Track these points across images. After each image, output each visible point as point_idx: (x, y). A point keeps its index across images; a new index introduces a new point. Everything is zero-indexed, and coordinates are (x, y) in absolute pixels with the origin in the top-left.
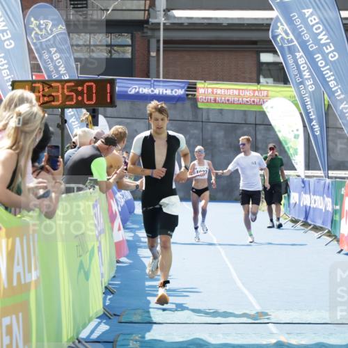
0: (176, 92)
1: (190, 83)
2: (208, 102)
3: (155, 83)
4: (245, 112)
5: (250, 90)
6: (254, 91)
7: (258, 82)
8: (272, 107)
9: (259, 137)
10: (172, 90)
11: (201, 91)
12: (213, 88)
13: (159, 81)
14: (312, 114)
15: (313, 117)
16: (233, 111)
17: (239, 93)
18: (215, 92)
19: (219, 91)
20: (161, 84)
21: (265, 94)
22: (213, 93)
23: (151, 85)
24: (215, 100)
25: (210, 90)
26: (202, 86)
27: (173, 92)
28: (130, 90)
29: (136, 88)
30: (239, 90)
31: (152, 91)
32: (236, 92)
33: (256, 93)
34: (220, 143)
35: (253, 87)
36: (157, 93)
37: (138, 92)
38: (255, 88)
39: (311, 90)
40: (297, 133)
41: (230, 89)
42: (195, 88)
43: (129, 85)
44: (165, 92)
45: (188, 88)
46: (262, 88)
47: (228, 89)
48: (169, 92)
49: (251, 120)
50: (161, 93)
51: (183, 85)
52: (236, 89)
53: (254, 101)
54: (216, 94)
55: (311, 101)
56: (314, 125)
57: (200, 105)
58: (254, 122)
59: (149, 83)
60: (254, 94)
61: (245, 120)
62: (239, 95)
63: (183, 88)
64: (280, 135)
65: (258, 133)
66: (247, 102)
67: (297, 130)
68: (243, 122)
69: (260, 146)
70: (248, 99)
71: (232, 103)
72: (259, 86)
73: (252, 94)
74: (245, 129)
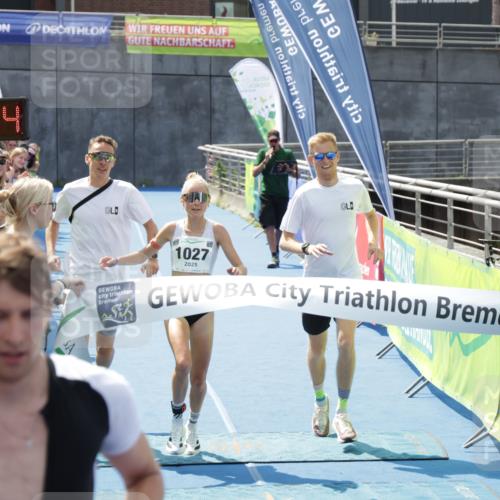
0: (95, 31)
1: (116, 18)
2: (141, 44)
3: (66, 18)
4: (195, 59)
5: (202, 26)
6: (208, 27)
7: (212, 13)
8: (241, 74)
9: (216, 95)
11: (132, 29)
12: (148, 25)
13: (70, 15)
14: (294, 88)
15: (296, 93)
16: (178, 57)
17: (186, 31)
18: (151, 30)
19: (157, 29)
20: (73, 19)
21: (224, 31)
22: (148, 30)
23: (59, 21)
24: (152, 42)
25: (144, 28)
26: (133, 21)
27: (92, 30)
28: (28, 28)
29: (37, 26)
30: (186, 26)
31: (61, 30)
32: (182, 30)
33: (211, 31)
34: (160, 104)
35: (206, 21)
36: (68, 32)
37: (40, 31)
38: (209, 23)
39: (292, 54)
40: (272, 110)
41: (173, 25)
42: (123, 24)
43: (27, 22)
44: (79, 31)
45: (113, 24)
46: (219, 23)
47: (170, 25)
48: (84, 31)
49: (204, 69)
50: (73, 33)
51: (105, 20)
52: (182, 25)
53: (207, 43)
54: (153, 32)
55: (292, 70)
56: (297, 105)
57: (130, 50)
58: (208, 73)
59: (56, 18)
60: (208, 31)
61: (196, 71)
62: (186, 33)
63: (106, 24)
65: (214, 88)
66: (198, 43)
67: (273, 106)
68: (193, 73)
69: (217, 107)
70: (199, 40)
71: (177, 46)
72: (214, 21)
73: (205, 33)
74: (195, 83)
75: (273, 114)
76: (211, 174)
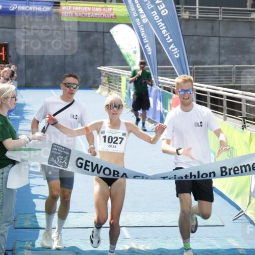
1: (55, 3)
3: (30, 3)
4: (96, 23)
5: (99, 7)
6: (102, 8)
9: (106, 42)
10: (42, 8)
11: (64, 8)
12: (72, 6)
14: (146, 39)
15: (147, 41)
16: (87, 23)
17: (91, 10)
19: (77, 8)
20: (33, 3)
21: (111, 10)
22: (72, 9)
23: (26, 4)
24: (74, 15)
25: (70, 8)
26: (64, 4)
27: (43, 9)
28: (11, 7)
29: (15, 6)
30: (91, 7)
31: (28, 8)
32: (89, 9)
33: (104, 10)
35: (102, 5)
36: (31, 10)
37: (17, 9)
38: (103, 6)
39: (144, 22)
40: (135, 50)
41: (85, 6)
42: (59, 6)
43: (11, 4)
44: (37, 9)
45: (54, 6)
46: (108, 6)
47: (83, 7)
48: (40, 9)
49: (100, 29)
51: (50, 4)
52: (89, 7)
53: (102, 16)
54: (75, 10)
55: (145, 30)
56: (147, 48)
57: (63, 19)
58: (102, 31)
59: (25, 2)
61: (96, 29)
62: (91, 11)
63: (51, 6)
65: (105, 39)
66: (97, 16)
67: (135, 48)
68: (95, 31)
69: (107, 48)
70: (98, 14)
71: (87, 17)
72: (106, 5)
73: (101, 11)
74: (96, 36)
75: (135, 52)
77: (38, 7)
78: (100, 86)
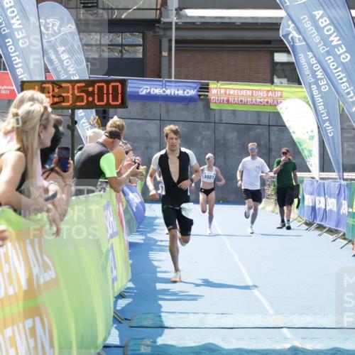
0: (188, 93)
1: (202, 84)
2: (220, 103)
3: (167, 84)
4: (258, 113)
5: (263, 91)
6: (268, 91)
7: (272, 83)
8: (286, 108)
9: (273, 139)
10: (184, 91)
11: (214, 92)
12: (226, 89)
13: (171, 82)
14: (325, 115)
15: (327, 118)
16: (246, 112)
17: (252, 93)
18: (228, 92)
19: (232, 92)
20: (173, 84)
21: (279, 95)
22: (225, 93)
23: (162, 85)
24: (228, 101)
25: (223, 91)
26: (215, 86)
27: (186, 93)
28: (141, 90)
29: (147, 89)
30: (253, 90)
31: (164, 92)
32: (249, 93)
33: (270, 94)
34: (233, 144)
35: (267, 87)
36: (169, 93)
37: (149, 93)
38: (269, 88)
39: (324, 90)
40: (312, 134)
41: (243, 89)
42: (208, 88)
43: (140, 86)
44: (176, 92)
45: (201, 88)
46: (276, 89)
47: (241, 90)
48: (180, 93)
49: (265, 121)
50: (173, 94)
51: (195, 85)
52: (249, 90)
53: (267, 102)
54: (229, 94)
56: (327, 126)
57: (213, 106)
58: (267, 124)
59: (161, 83)
60: (268, 94)
61: (259, 121)
62: (252, 95)
63: (196, 88)
64: (294, 136)
65: (271, 134)
66: (260, 102)
67: (312, 131)
68: (257, 123)
69: (273, 147)
70: (262, 100)
71: (246, 104)
72: (273, 86)
73: (266, 95)
74: (259, 130)
75: (312, 138)
76: (269, 193)
77: (178, 90)
78: (264, 200)
